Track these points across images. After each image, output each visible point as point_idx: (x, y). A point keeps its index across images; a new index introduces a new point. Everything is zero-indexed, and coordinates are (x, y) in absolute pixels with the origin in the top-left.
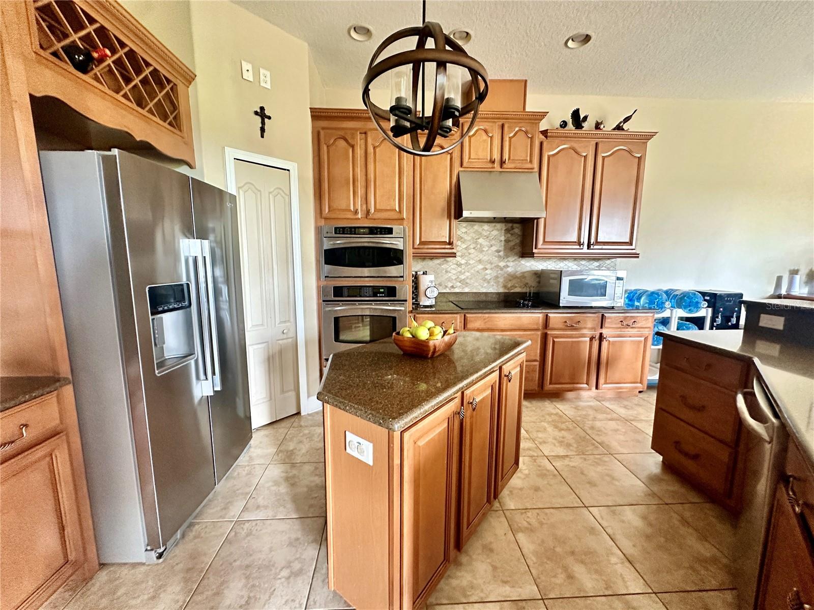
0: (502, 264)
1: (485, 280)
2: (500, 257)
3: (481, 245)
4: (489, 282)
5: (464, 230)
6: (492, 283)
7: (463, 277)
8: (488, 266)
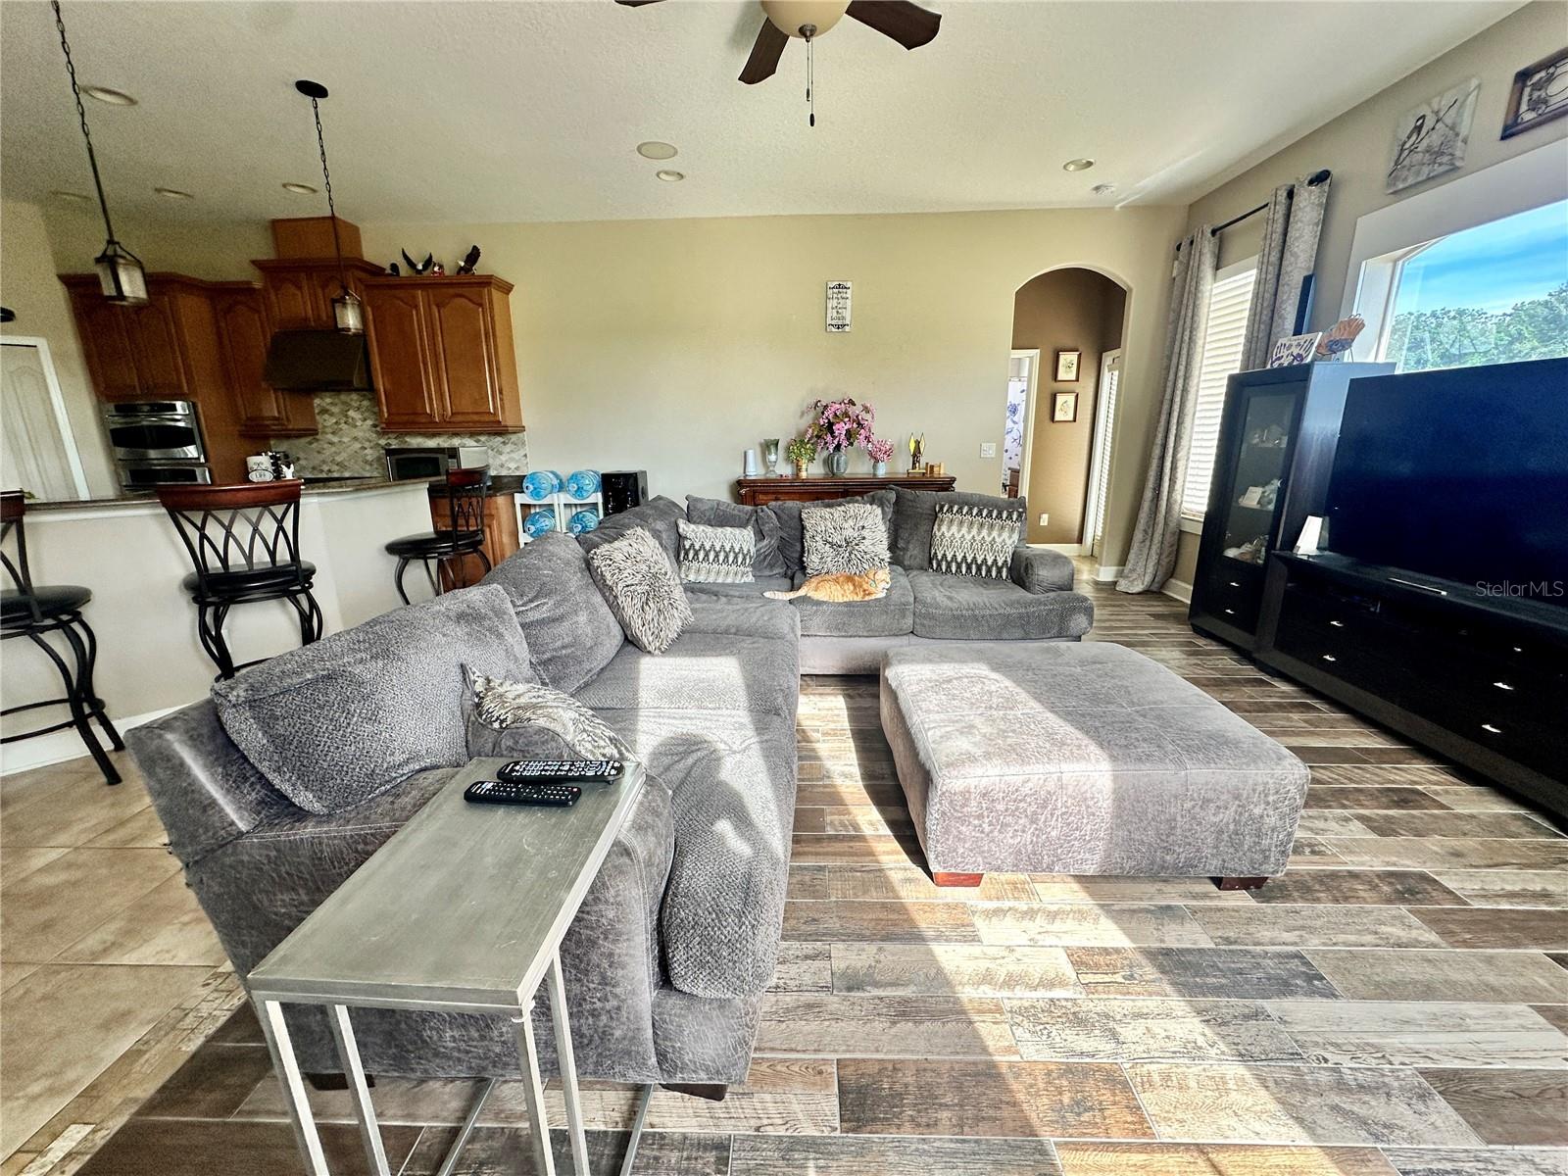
0: (383, 442)
1: (366, 462)
2: (377, 432)
3: (353, 419)
5: (328, 400)
7: (338, 459)
8: (367, 445)
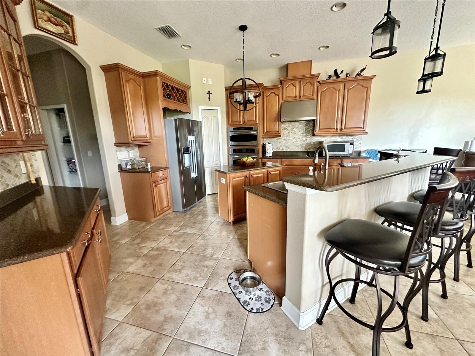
0: (304, 139)
2: (303, 136)
3: (295, 131)
4: (298, 147)
5: (287, 125)
6: (300, 147)
7: (286, 145)
8: (298, 140)
